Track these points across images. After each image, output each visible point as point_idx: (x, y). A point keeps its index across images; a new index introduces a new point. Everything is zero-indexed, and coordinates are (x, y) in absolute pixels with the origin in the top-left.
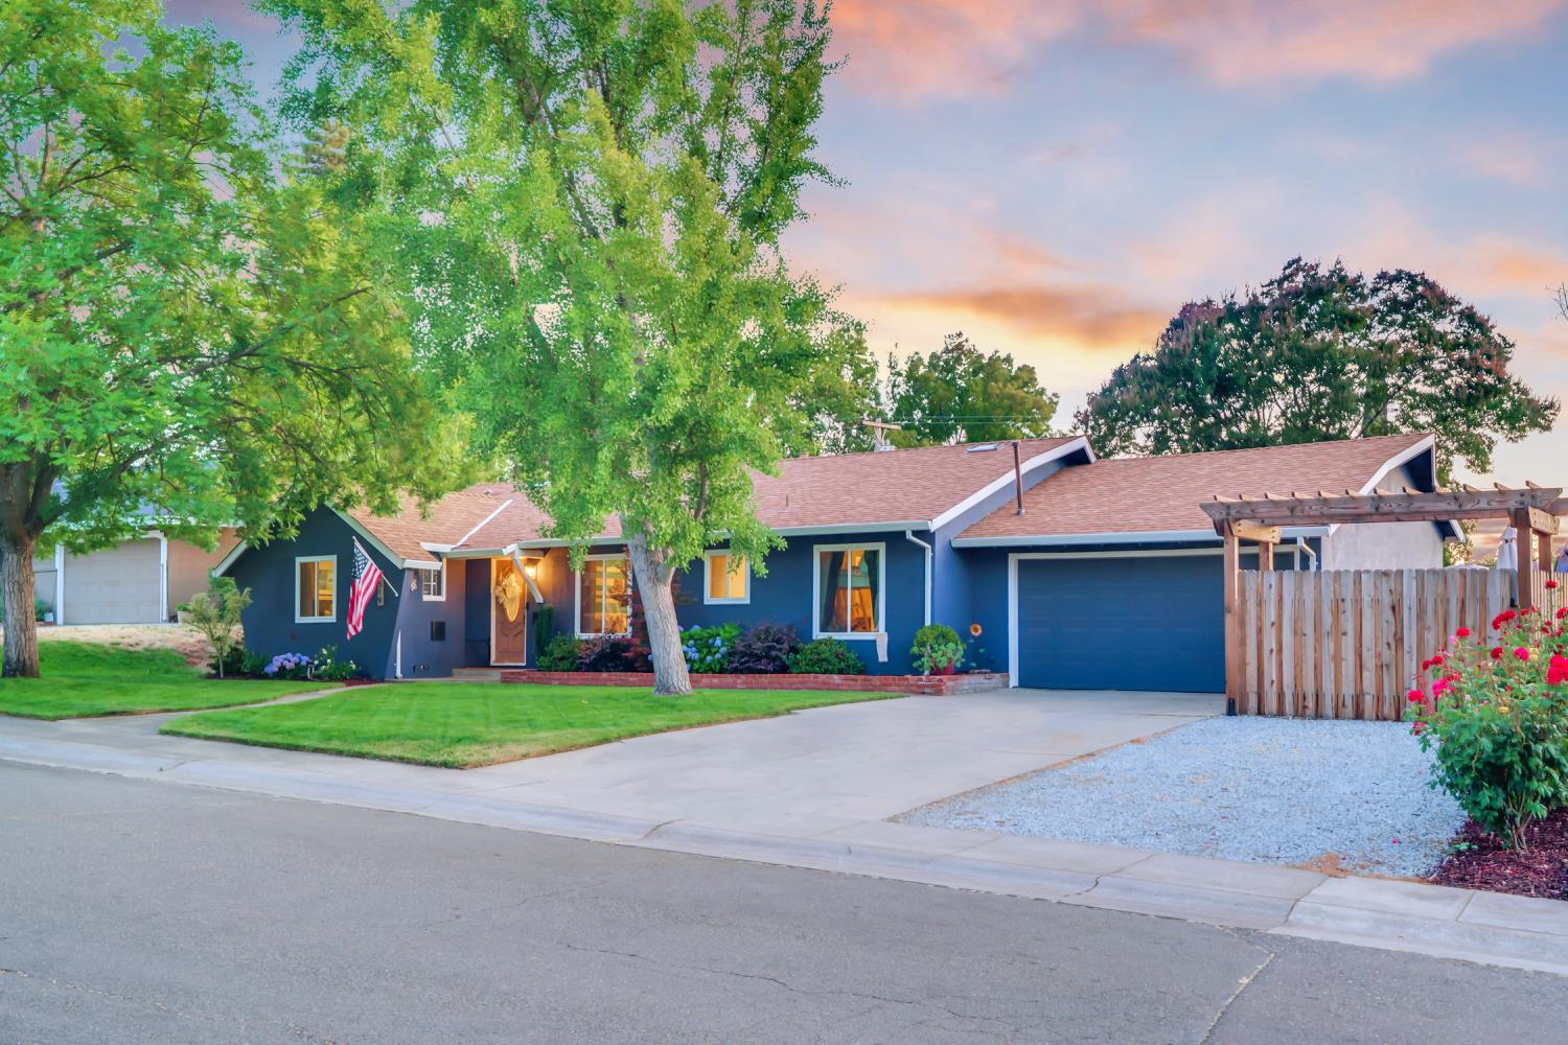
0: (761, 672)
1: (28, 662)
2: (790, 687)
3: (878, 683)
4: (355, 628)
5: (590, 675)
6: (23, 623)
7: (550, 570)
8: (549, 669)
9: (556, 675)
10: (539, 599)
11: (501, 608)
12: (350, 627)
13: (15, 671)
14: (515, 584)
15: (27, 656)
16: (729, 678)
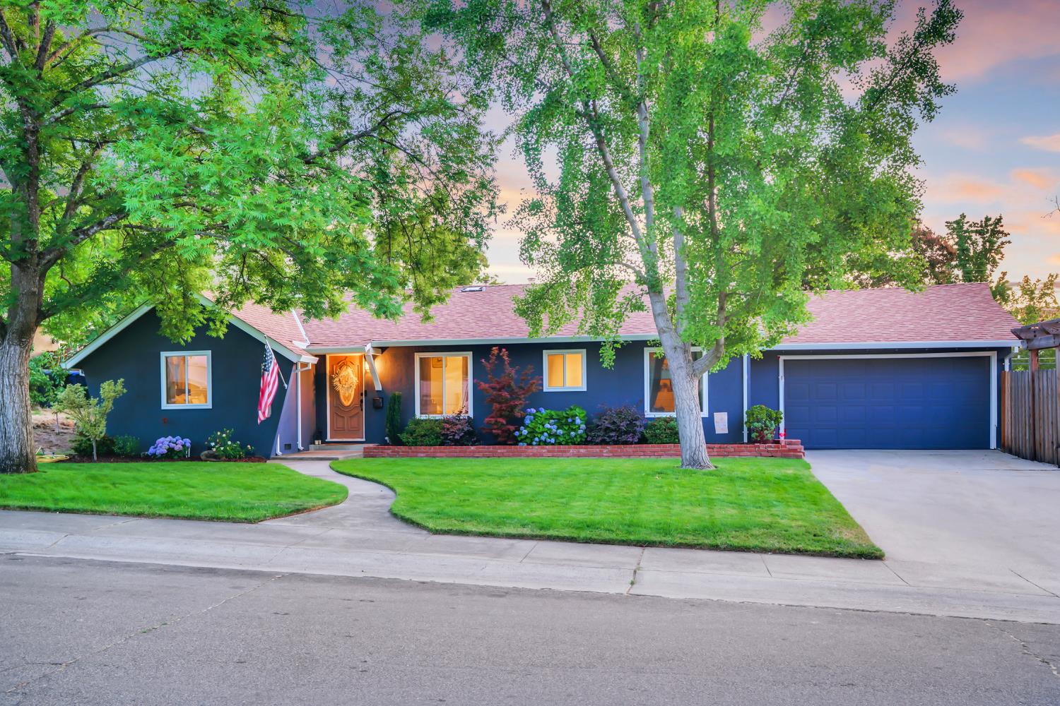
0: (626, 443)
1: (30, 456)
2: (653, 454)
3: (732, 450)
4: (264, 413)
5: (458, 448)
6: (24, 416)
7: (389, 364)
8: (415, 444)
9: (423, 449)
10: (378, 387)
11: (336, 394)
12: (260, 413)
13: (18, 466)
14: (352, 376)
15: (29, 450)
16: (596, 449)
